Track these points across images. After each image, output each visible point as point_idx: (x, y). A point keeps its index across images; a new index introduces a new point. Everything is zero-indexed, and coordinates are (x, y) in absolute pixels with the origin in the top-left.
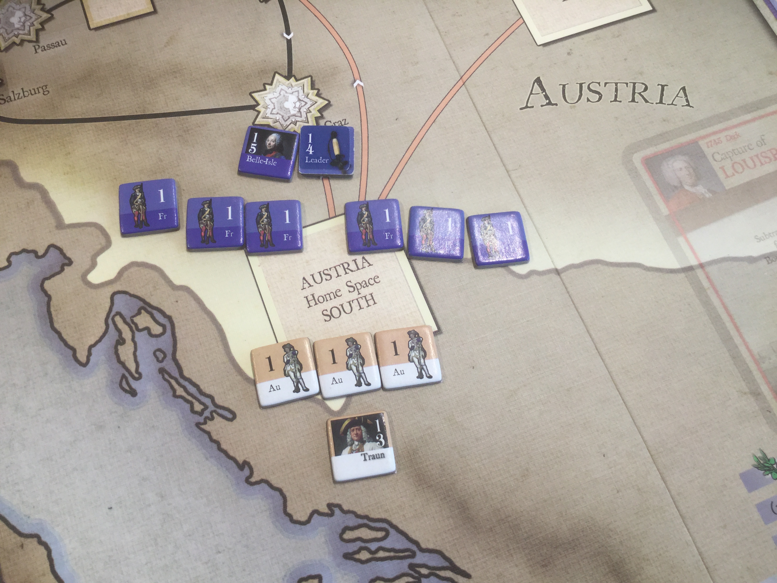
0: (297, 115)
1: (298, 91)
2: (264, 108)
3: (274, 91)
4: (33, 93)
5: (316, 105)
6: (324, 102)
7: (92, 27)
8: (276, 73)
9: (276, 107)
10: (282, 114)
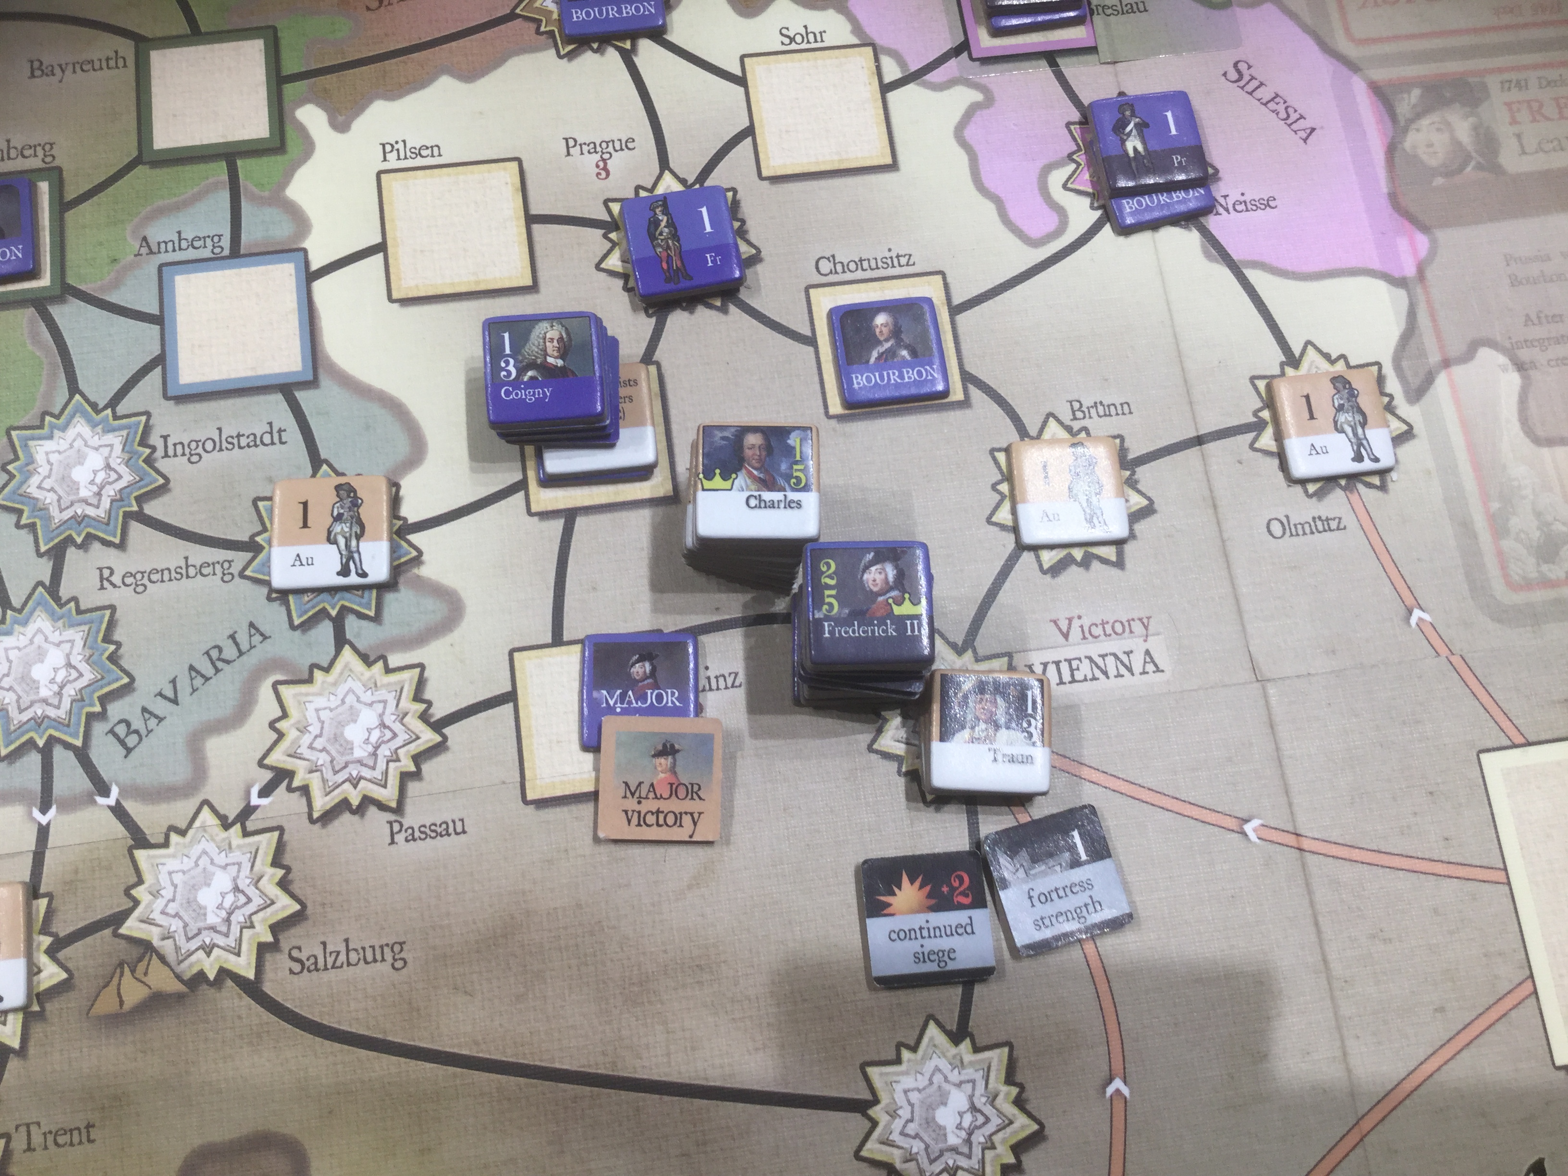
0: (960, 1150)
1: (973, 1082)
2: (887, 1112)
3: (918, 1068)
4: (370, 958)
5: (1009, 1130)
6: (1027, 1126)
7: (530, 796)
8: (931, 1017)
9: (916, 1118)
10: (926, 1138)
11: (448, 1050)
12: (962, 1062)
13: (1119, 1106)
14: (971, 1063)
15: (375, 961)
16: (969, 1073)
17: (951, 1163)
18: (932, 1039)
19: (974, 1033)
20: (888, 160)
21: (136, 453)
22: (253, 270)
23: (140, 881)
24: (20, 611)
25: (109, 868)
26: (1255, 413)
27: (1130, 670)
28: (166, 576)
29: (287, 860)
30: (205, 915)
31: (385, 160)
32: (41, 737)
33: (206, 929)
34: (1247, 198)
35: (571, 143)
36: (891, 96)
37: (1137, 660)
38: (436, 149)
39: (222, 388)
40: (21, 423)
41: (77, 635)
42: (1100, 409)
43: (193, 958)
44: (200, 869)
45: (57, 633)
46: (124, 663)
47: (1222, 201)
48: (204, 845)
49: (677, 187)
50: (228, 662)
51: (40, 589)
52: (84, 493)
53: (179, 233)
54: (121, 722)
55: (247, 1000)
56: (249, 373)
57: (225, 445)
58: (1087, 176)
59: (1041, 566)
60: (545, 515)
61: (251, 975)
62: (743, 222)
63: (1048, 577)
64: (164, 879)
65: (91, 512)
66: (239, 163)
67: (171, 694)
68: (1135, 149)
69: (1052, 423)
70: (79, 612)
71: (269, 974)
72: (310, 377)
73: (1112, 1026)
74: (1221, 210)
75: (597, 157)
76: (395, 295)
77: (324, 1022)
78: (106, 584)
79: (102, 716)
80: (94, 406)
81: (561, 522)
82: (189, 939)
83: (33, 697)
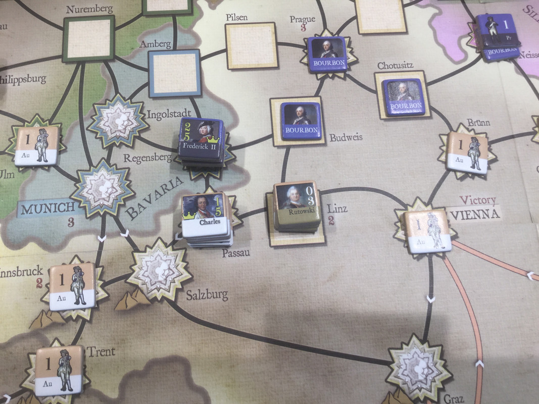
0: (423, 382)
1: (428, 358)
2: (397, 366)
3: (409, 351)
4: (215, 296)
5: (441, 376)
6: (447, 375)
7: (272, 244)
8: (414, 334)
9: (408, 369)
10: (411, 377)
11: (241, 331)
12: (424, 350)
13: (480, 370)
14: (428, 351)
15: (217, 297)
16: (427, 355)
17: (419, 386)
18: (414, 342)
19: (430, 341)
20: (405, 31)
21: (139, 116)
22: (181, 55)
23: (135, 264)
24: (96, 167)
25: (125, 259)
26: (533, 128)
27: (488, 216)
28: (148, 159)
29: (187, 260)
30: (158, 277)
31: (228, 20)
32: (102, 211)
33: (158, 282)
34: (531, 53)
35: (293, 18)
36: (406, 9)
37: (491, 213)
38: (245, 17)
39: (169, 95)
40: (98, 102)
41: (116, 177)
42: (479, 122)
43: (153, 292)
44: (157, 261)
45: (109, 176)
46: (132, 188)
47: (522, 53)
48: (158, 252)
49: (329, 35)
50: (169, 190)
51: (103, 160)
52: (120, 128)
53: (155, 40)
54: (130, 208)
55: (172, 308)
56: (179, 91)
57: (169, 115)
58: (475, 41)
59: (456, 177)
60: (279, 147)
61: (173, 299)
62: (352, 49)
63: (459, 181)
64: (144, 263)
65: (122, 135)
66: (177, 18)
67: (148, 200)
68: (493, 33)
69: (462, 127)
70: (117, 169)
71: (179, 300)
72: (200, 94)
73: (479, 342)
74: (522, 57)
75: (302, 23)
76: (230, 68)
77: (199, 318)
78: (127, 160)
79: (124, 205)
80: (124, 98)
81: (285, 150)
82: (152, 285)
83: (100, 197)
